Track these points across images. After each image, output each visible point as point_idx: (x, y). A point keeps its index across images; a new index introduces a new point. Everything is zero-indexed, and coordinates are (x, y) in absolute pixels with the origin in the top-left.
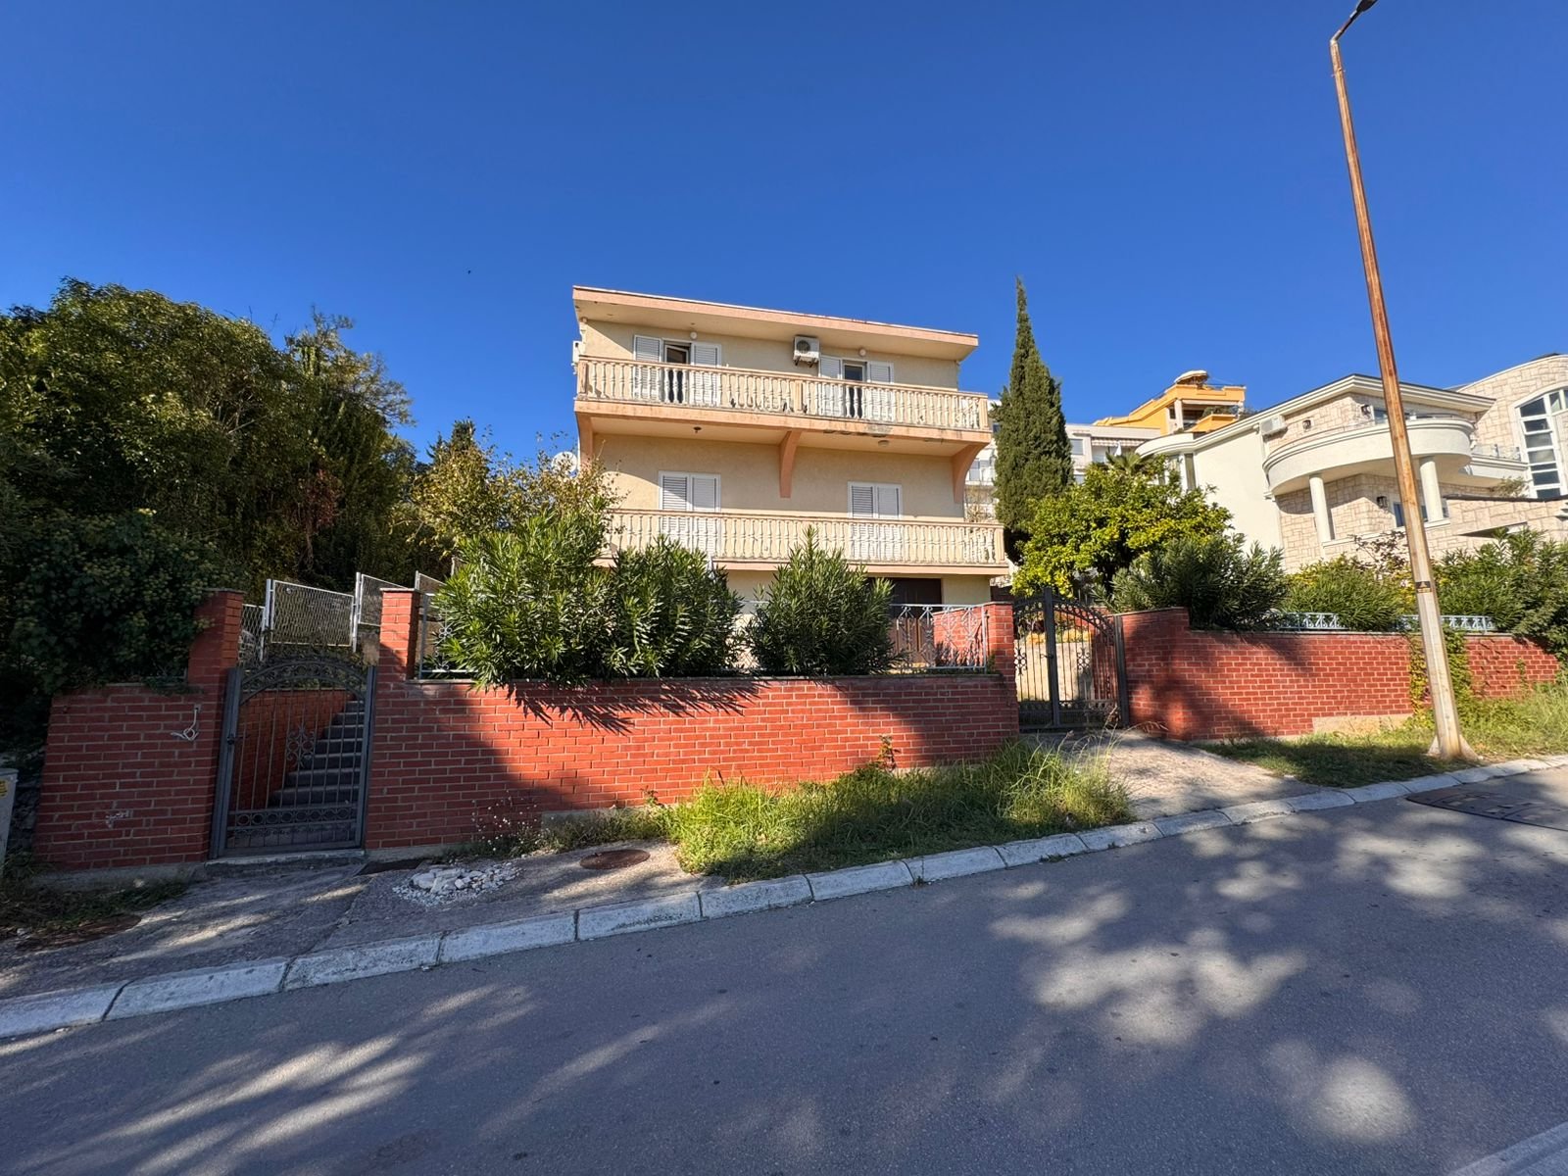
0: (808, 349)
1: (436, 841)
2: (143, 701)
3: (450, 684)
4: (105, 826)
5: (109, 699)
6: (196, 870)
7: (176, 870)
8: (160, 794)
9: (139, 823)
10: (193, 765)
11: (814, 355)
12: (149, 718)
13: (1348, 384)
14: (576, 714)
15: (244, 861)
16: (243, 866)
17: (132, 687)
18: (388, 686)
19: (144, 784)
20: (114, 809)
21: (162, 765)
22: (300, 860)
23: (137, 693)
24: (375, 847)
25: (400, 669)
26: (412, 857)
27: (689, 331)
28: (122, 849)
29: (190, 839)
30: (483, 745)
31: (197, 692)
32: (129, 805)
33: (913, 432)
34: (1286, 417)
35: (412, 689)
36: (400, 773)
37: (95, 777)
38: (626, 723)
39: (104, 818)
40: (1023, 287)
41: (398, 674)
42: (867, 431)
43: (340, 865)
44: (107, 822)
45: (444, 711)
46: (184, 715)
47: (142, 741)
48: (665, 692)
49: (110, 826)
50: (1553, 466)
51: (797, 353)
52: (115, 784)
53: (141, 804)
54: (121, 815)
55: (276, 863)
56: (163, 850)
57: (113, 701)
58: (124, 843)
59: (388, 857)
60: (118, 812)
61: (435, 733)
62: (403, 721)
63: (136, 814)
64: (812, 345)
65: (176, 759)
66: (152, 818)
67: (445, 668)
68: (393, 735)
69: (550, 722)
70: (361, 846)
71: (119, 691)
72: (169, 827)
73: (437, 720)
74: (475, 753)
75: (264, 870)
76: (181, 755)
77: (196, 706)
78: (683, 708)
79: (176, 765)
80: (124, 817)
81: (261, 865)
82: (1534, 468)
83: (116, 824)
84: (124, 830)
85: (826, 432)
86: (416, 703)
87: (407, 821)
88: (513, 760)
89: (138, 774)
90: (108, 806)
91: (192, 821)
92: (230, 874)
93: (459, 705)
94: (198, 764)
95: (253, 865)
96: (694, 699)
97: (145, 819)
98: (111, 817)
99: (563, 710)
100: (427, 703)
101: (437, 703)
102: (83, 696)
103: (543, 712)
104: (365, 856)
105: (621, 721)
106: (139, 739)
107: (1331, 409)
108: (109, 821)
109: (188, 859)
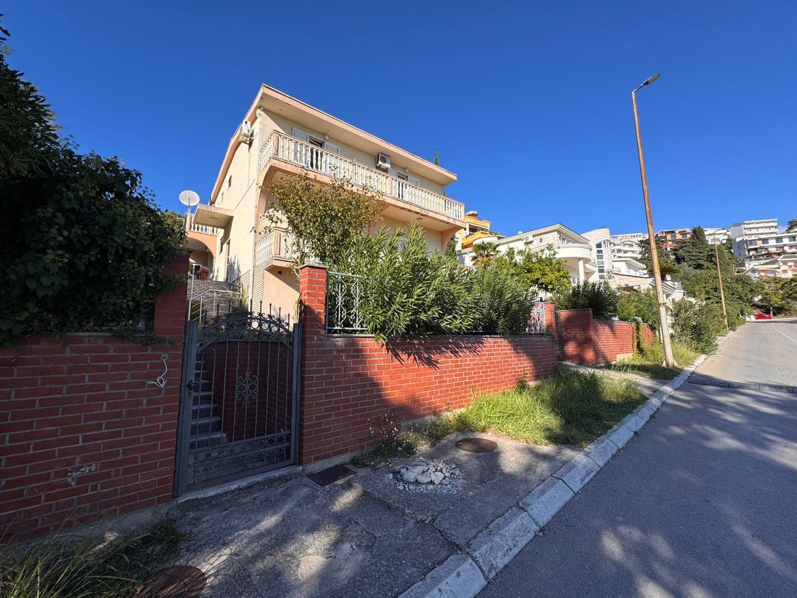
0: (385, 162)
1: (346, 451)
2: (108, 351)
3: (351, 337)
4: (68, 484)
5: (68, 349)
6: (169, 510)
7: (150, 514)
8: (129, 442)
9: (108, 475)
10: (161, 412)
11: (388, 165)
12: (115, 368)
13: (557, 227)
14: (415, 358)
15: (211, 492)
16: (212, 497)
17: (95, 337)
18: (313, 339)
19: (111, 435)
20: (77, 465)
21: (130, 414)
22: (258, 483)
23: (100, 343)
24: (309, 462)
25: (321, 326)
26: (332, 466)
27: (324, 135)
28: (88, 505)
29: (161, 482)
30: (371, 380)
31: (164, 342)
32: (95, 458)
33: (438, 217)
34: (534, 236)
35: (328, 340)
36: (323, 404)
37: (54, 434)
38: (436, 362)
39: (66, 476)
40: (437, 157)
41: (319, 330)
42: (419, 212)
43: (287, 481)
44: (70, 480)
45: (348, 357)
46: (151, 364)
47: (107, 391)
48: (450, 343)
49: (73, 483)
50: (603, 267)
51: (380, 162)
52: (78, 438)
53: (107, 455)
54: (86, 470)
55: (239, 489)
56: (133, 498)
57: (73, 350)
58: (90, 499)
59: (317, 468)
60: (82, 467)
61: (343, 372)
62: (323, 365)
63: (103, 466)
64: (388, 160)
65: (145, 407)
66: (121, 468)
67: (341, 326)
68: (318, 375)
69: (403, 363)
70: (300, 463)
71: (81, 340)
72: (140, 473)
73: (344, 364)
74: (365, 386)
75: (229, 497)
76: (149, 402)
77: (163, 356)
78: (457, 352)
79: (145, 412)
80: (90, 470)
81: (226, 493)
82: (599, 267)
83: (80, 480)
84: (90, 485)
85: (402, 208)
86: (331, 351)
87: (328, 439)
88: (386, 389)
89: (104, 426)
90: (71, 462)
91: (163, 464)
92: (201, 507)
93: (355, 352)
94: (166, 409)
95: (220, 494)
96: (461, 347)
97: (112, 470)
98: (74, 474)
99: (409, 355)
100: (338, 351)
101: (343, 351)
102: (35, 346)
103: (399, 357)
104: (303, 470)
105: (435, 361)
106: (104, 390)
107: (550, 235)
108: (71, 480)
109: (160, 501)
